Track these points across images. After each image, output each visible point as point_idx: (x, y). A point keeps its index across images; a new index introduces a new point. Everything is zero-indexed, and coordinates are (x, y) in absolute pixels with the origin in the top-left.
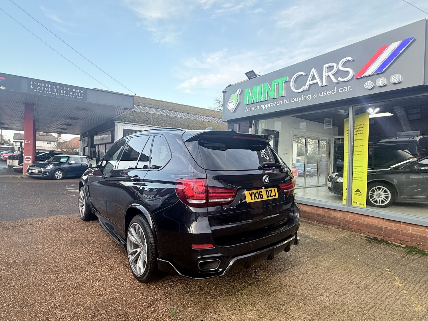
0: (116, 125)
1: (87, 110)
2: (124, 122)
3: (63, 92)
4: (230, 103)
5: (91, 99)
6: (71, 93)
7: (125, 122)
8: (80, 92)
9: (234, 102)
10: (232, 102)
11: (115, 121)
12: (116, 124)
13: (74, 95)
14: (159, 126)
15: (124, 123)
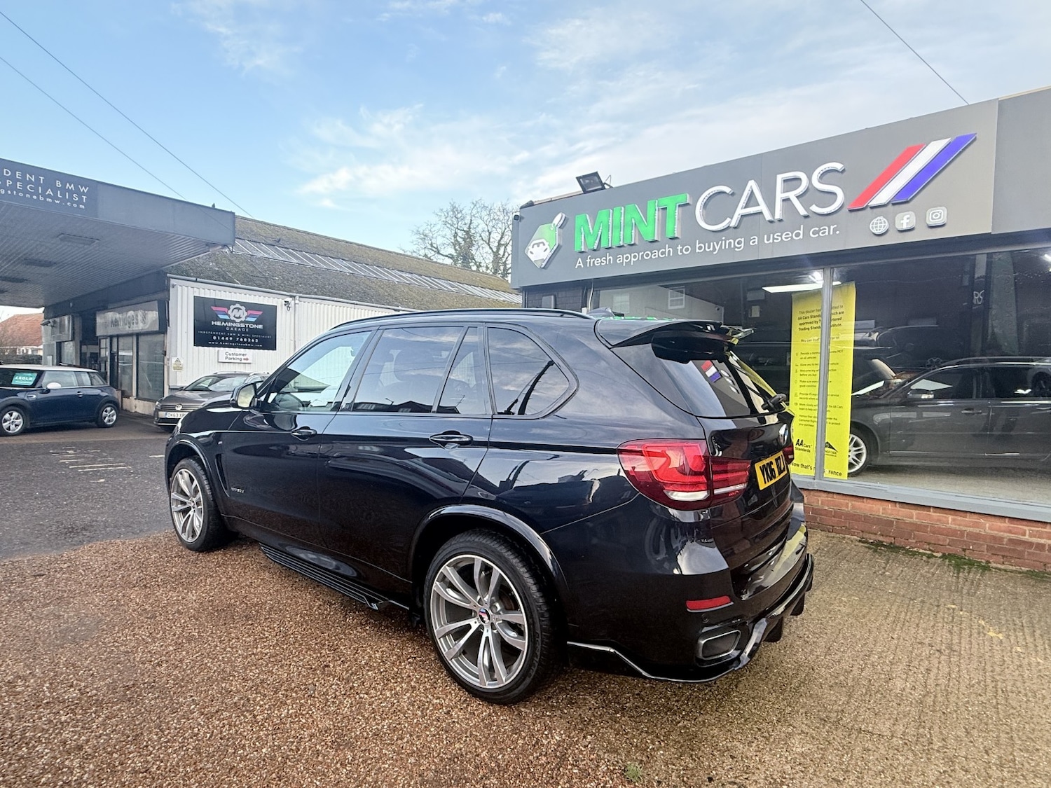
0: (173, 286)
1: (92, 240)
2: (194, 279)
3: (24, 187)
4: (536, 246)
5: (110, 212)
6: (49, 192)
7: (198, 280)
8: (77, 192)
9: (546, 244)
10: (541, 245)
11: (168, 275)
12: (173, 282)
13: (58, 199)
14: (290, 291)
15: (196, 281)
